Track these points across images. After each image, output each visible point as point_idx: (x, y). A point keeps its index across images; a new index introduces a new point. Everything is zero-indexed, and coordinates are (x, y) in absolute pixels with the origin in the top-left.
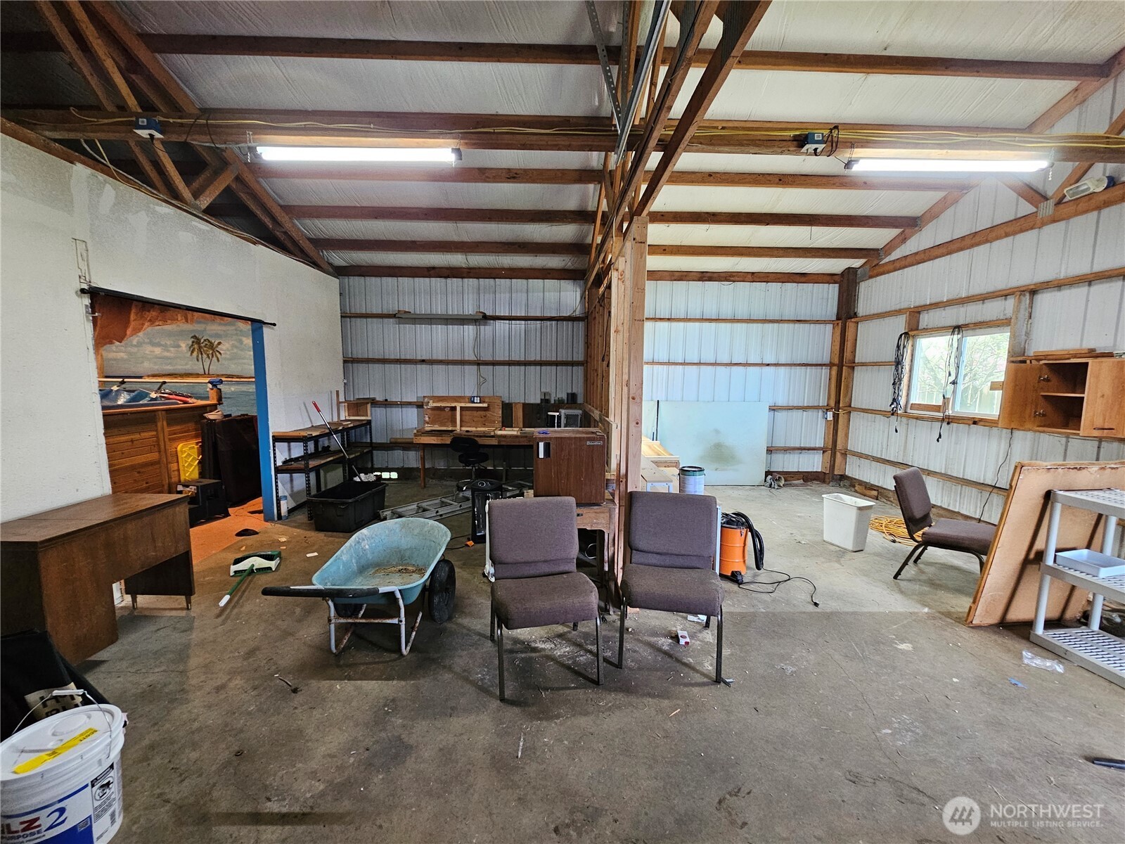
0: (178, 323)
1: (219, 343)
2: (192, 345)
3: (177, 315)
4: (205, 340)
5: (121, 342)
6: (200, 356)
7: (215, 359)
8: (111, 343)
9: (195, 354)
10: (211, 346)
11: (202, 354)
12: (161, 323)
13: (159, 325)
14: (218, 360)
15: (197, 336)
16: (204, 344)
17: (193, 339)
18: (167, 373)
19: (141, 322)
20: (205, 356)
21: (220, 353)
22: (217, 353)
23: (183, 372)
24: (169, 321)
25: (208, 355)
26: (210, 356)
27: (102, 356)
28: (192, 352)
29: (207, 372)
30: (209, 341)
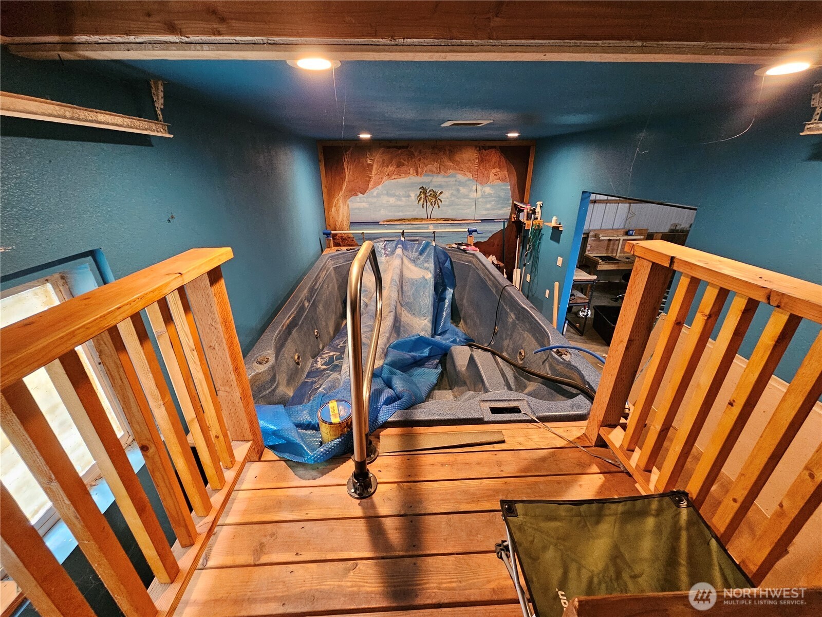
0: (410, 176)
1: (441, 193)
2: (420, 195)
3: (409, 169)
4: (430, 191)
5: (363, 194)
6: (425, 203)
7: (436, 205)
8: (356, 195)
9: (421, 202)
10: (435, 195)
11: (427, 202)
12: (396, 177)
13: (395, 179)
14: (439, 207)
15: (424, 187)
16: (429, 194)
17: (421, 190)
18: (399, 218)
19: (381, 176)
20: (429, 203)
21: (441, 201)
22: (439, 201)
23: (410, 217)
24: (403, 175)
25: (431, 204)
26: (433, 203)
27: (348, 206)
28: (419, 200)
29: (429, 217)
30: (433, 191)
